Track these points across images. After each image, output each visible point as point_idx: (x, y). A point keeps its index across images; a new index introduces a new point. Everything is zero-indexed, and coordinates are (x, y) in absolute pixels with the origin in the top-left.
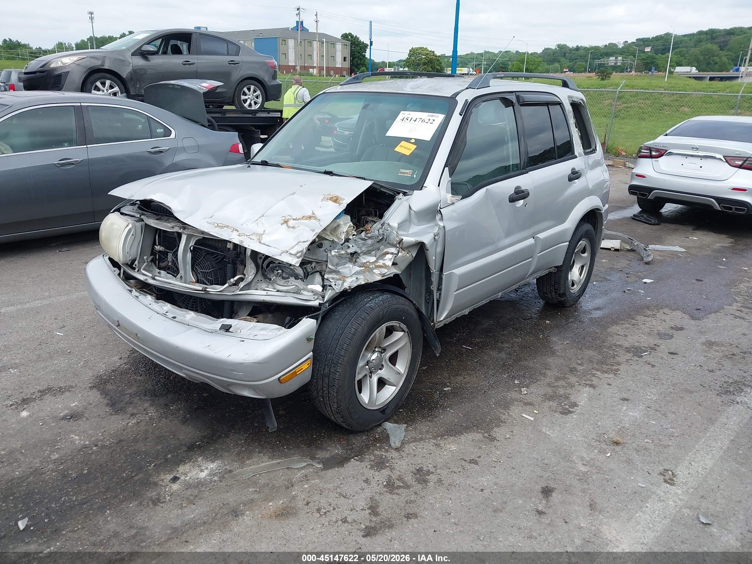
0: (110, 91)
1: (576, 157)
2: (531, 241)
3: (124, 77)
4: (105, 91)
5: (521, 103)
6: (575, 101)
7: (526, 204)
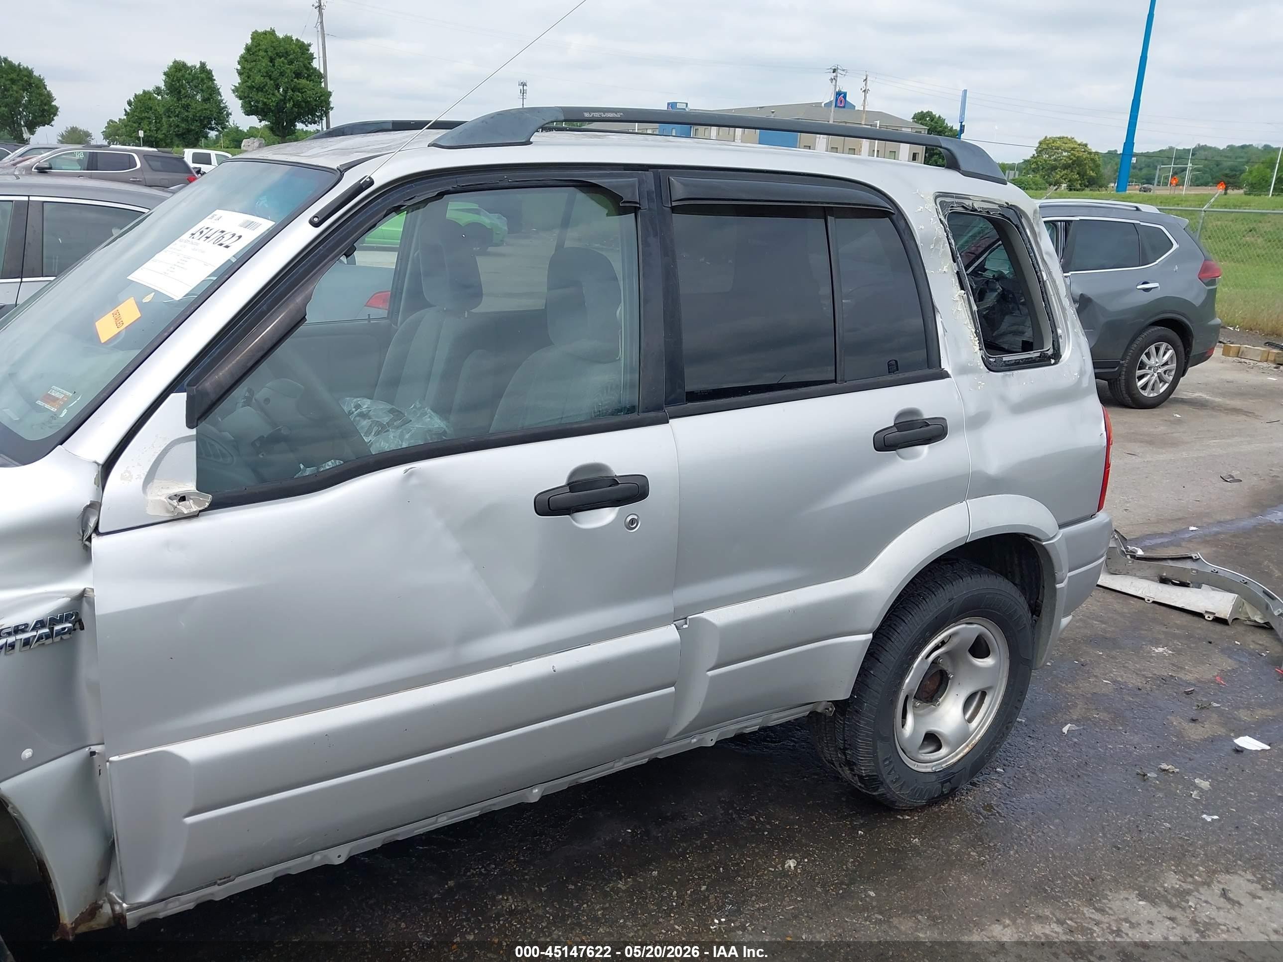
1: (944, 375)
2: (668, 635)
5: (674, 204)
6: (975, 210)
7: (632, 521)
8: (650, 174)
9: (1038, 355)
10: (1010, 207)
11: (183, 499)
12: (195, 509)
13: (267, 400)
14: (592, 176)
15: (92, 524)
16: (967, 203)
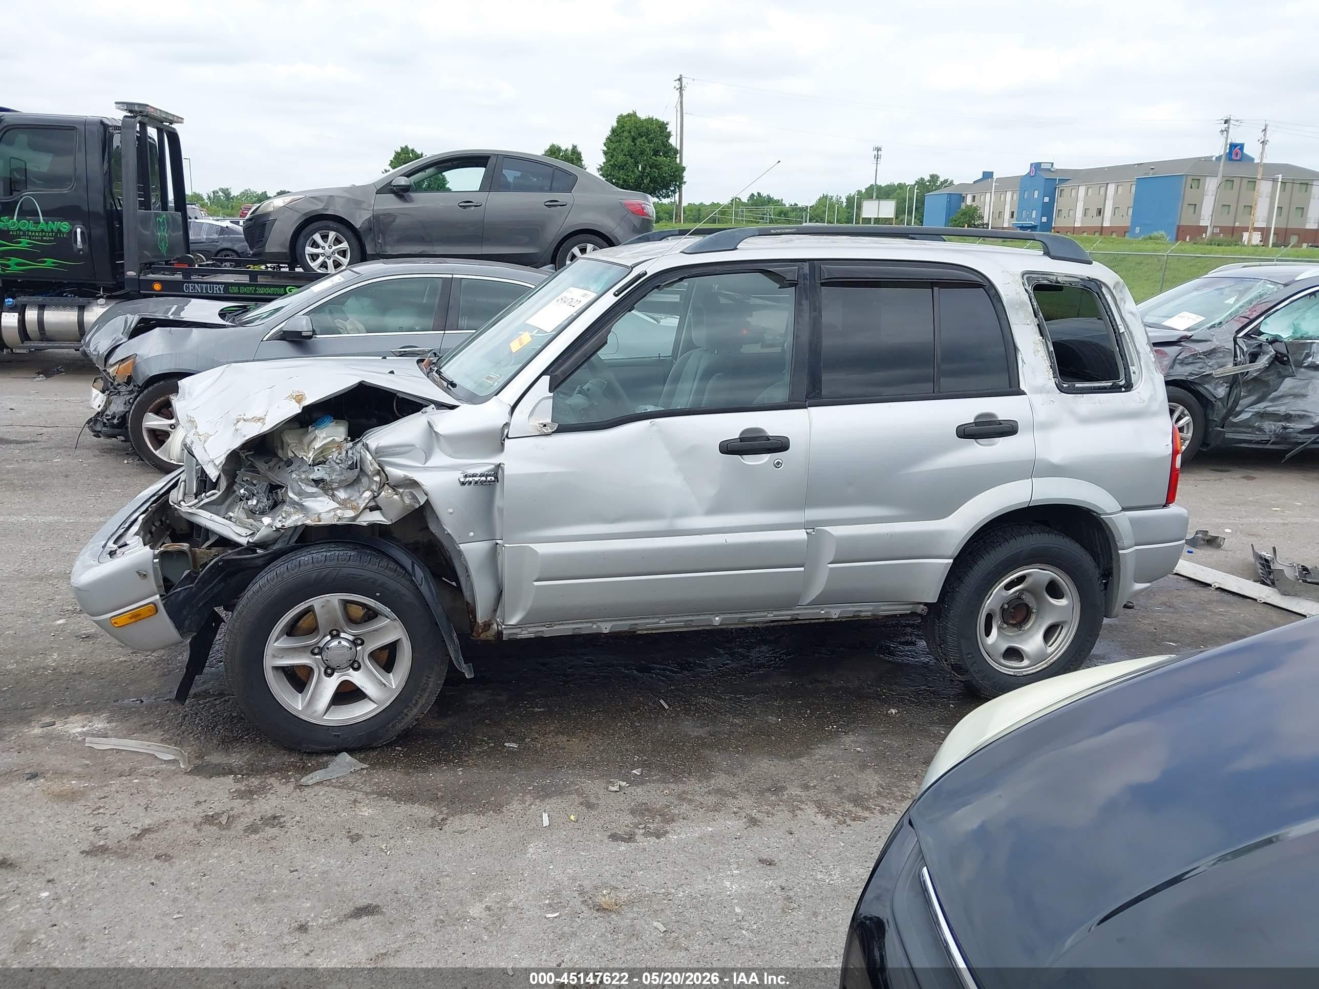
0: (334, 248)
1: (1023, 393)
2: (801, 535)
3: (358, 226)
4: (327, 248)
5: (823, 281)
6: (1059, 283)
7: (778, 463)
8: (807, 264)
9: (1111, 384)
10: (1091, 280)
11: (545, 426)
12: (550, 431)
13: (588, 389)
14: (770, 267)
15: (506, 433)
16: (1051, 277)
